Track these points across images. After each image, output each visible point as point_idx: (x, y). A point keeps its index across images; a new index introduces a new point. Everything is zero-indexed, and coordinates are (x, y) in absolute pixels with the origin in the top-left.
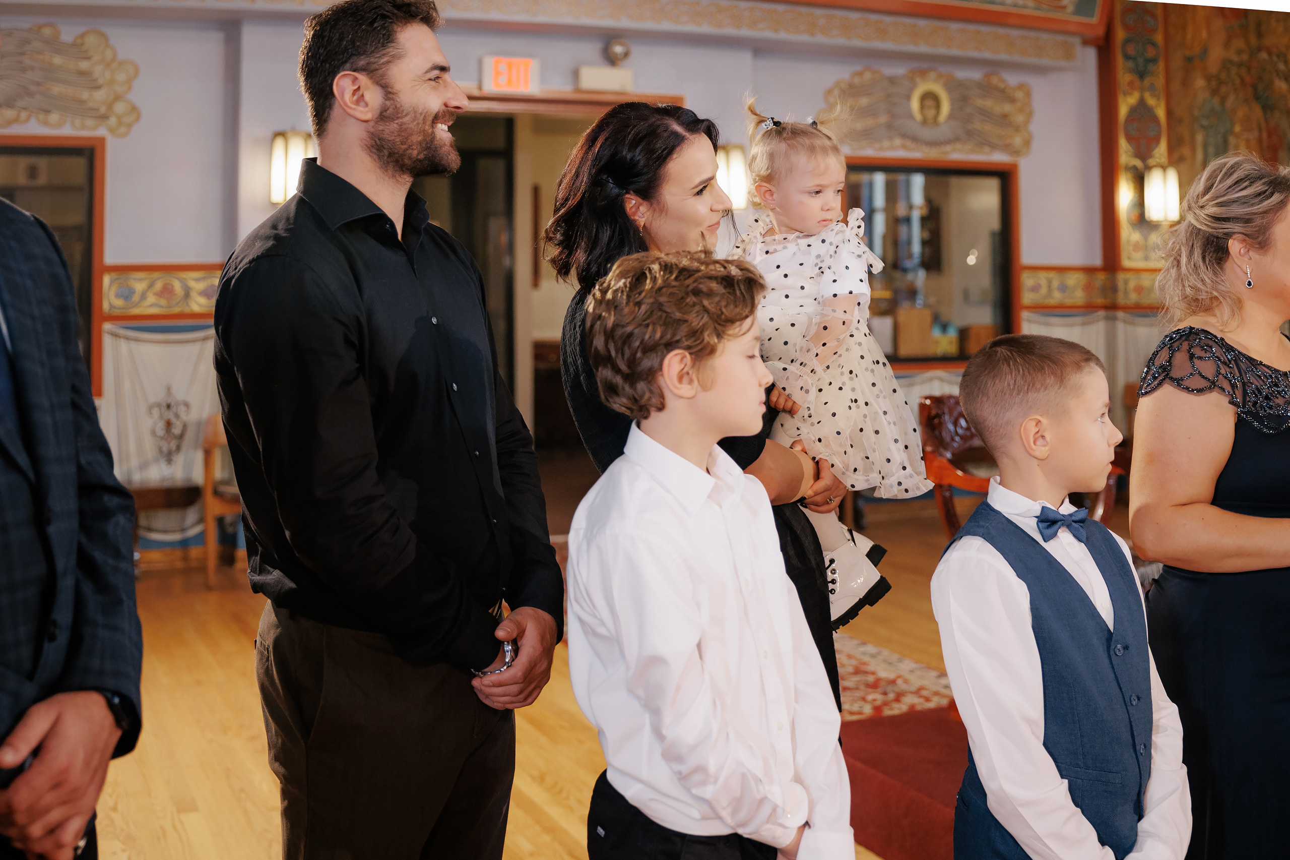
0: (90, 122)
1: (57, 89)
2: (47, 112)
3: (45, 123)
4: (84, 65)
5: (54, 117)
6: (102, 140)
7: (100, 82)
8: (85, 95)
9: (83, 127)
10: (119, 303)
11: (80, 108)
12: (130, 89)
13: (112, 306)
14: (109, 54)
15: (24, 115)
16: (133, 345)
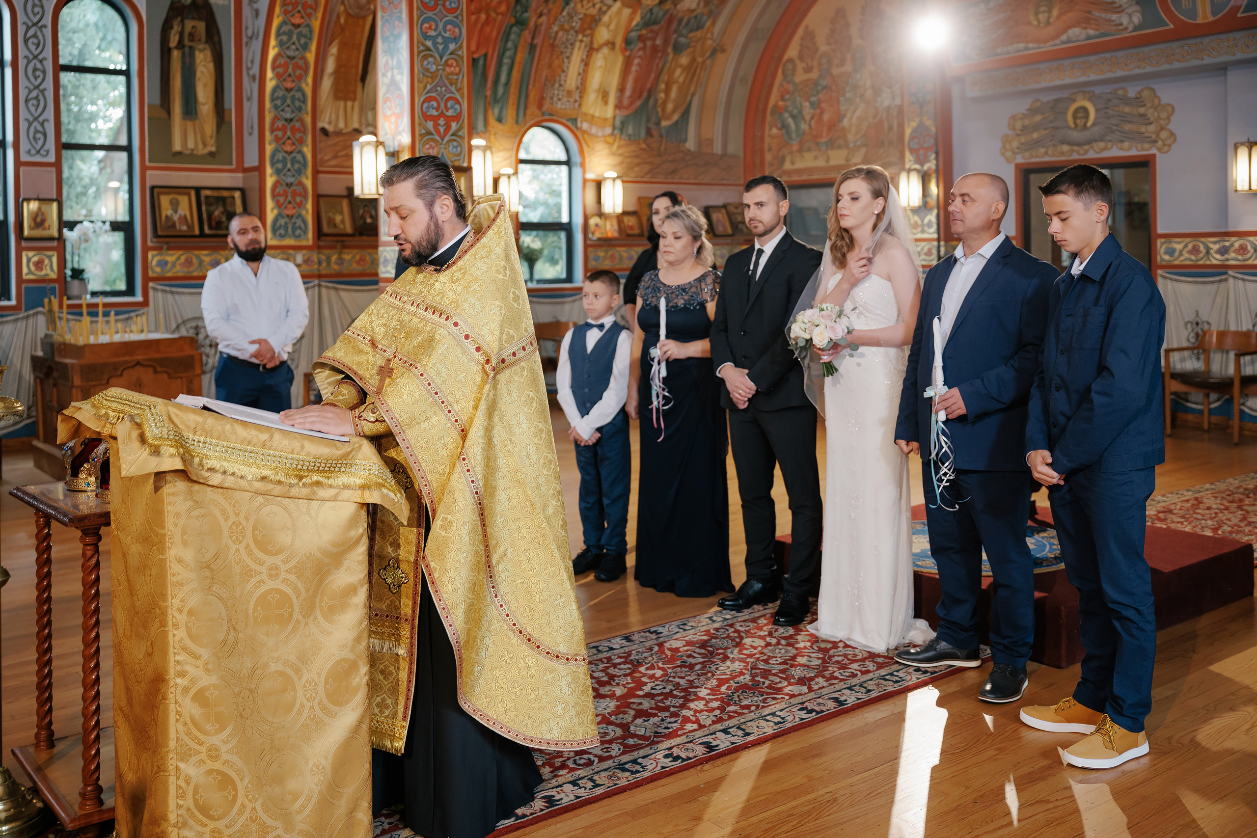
0: (1146, 146)
1: (1127, 127)
2: (1122, 141)
3: (1122, 149)
4: (1142, 110)
5: (1126, 145)
6: (1154, 156)
7: (1152, 119)
8: (1143, 129)
9: (1143, 149)
10: (1167, 257)
11: (1139, 137)
12: (1169, 121)
13: (1162, 260)
14: (1156, 101)
15: (1110, 144)
16: (1175, 284)
